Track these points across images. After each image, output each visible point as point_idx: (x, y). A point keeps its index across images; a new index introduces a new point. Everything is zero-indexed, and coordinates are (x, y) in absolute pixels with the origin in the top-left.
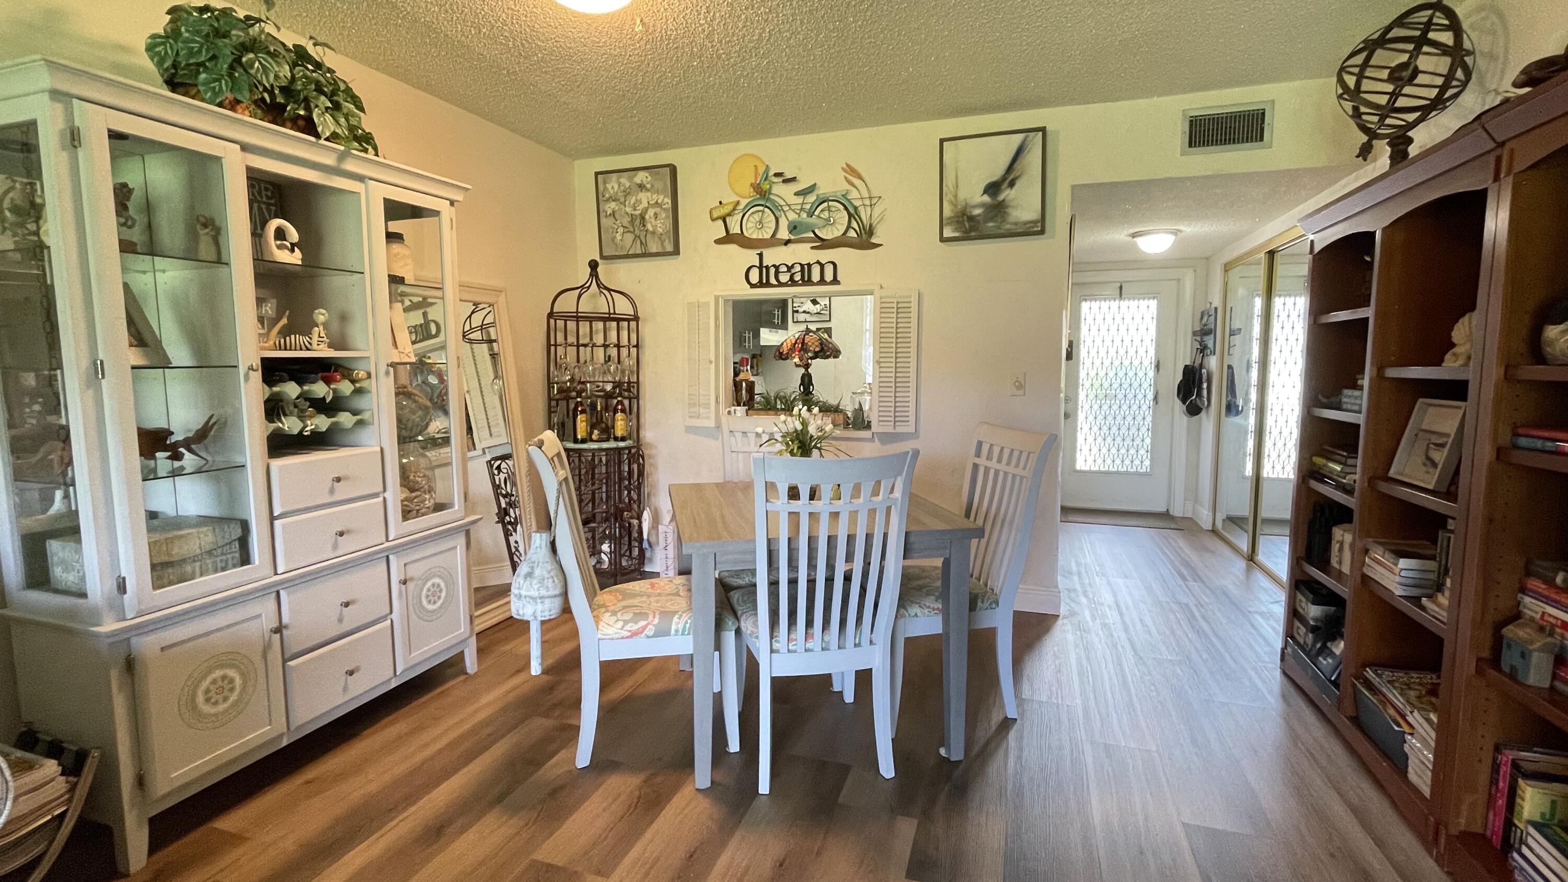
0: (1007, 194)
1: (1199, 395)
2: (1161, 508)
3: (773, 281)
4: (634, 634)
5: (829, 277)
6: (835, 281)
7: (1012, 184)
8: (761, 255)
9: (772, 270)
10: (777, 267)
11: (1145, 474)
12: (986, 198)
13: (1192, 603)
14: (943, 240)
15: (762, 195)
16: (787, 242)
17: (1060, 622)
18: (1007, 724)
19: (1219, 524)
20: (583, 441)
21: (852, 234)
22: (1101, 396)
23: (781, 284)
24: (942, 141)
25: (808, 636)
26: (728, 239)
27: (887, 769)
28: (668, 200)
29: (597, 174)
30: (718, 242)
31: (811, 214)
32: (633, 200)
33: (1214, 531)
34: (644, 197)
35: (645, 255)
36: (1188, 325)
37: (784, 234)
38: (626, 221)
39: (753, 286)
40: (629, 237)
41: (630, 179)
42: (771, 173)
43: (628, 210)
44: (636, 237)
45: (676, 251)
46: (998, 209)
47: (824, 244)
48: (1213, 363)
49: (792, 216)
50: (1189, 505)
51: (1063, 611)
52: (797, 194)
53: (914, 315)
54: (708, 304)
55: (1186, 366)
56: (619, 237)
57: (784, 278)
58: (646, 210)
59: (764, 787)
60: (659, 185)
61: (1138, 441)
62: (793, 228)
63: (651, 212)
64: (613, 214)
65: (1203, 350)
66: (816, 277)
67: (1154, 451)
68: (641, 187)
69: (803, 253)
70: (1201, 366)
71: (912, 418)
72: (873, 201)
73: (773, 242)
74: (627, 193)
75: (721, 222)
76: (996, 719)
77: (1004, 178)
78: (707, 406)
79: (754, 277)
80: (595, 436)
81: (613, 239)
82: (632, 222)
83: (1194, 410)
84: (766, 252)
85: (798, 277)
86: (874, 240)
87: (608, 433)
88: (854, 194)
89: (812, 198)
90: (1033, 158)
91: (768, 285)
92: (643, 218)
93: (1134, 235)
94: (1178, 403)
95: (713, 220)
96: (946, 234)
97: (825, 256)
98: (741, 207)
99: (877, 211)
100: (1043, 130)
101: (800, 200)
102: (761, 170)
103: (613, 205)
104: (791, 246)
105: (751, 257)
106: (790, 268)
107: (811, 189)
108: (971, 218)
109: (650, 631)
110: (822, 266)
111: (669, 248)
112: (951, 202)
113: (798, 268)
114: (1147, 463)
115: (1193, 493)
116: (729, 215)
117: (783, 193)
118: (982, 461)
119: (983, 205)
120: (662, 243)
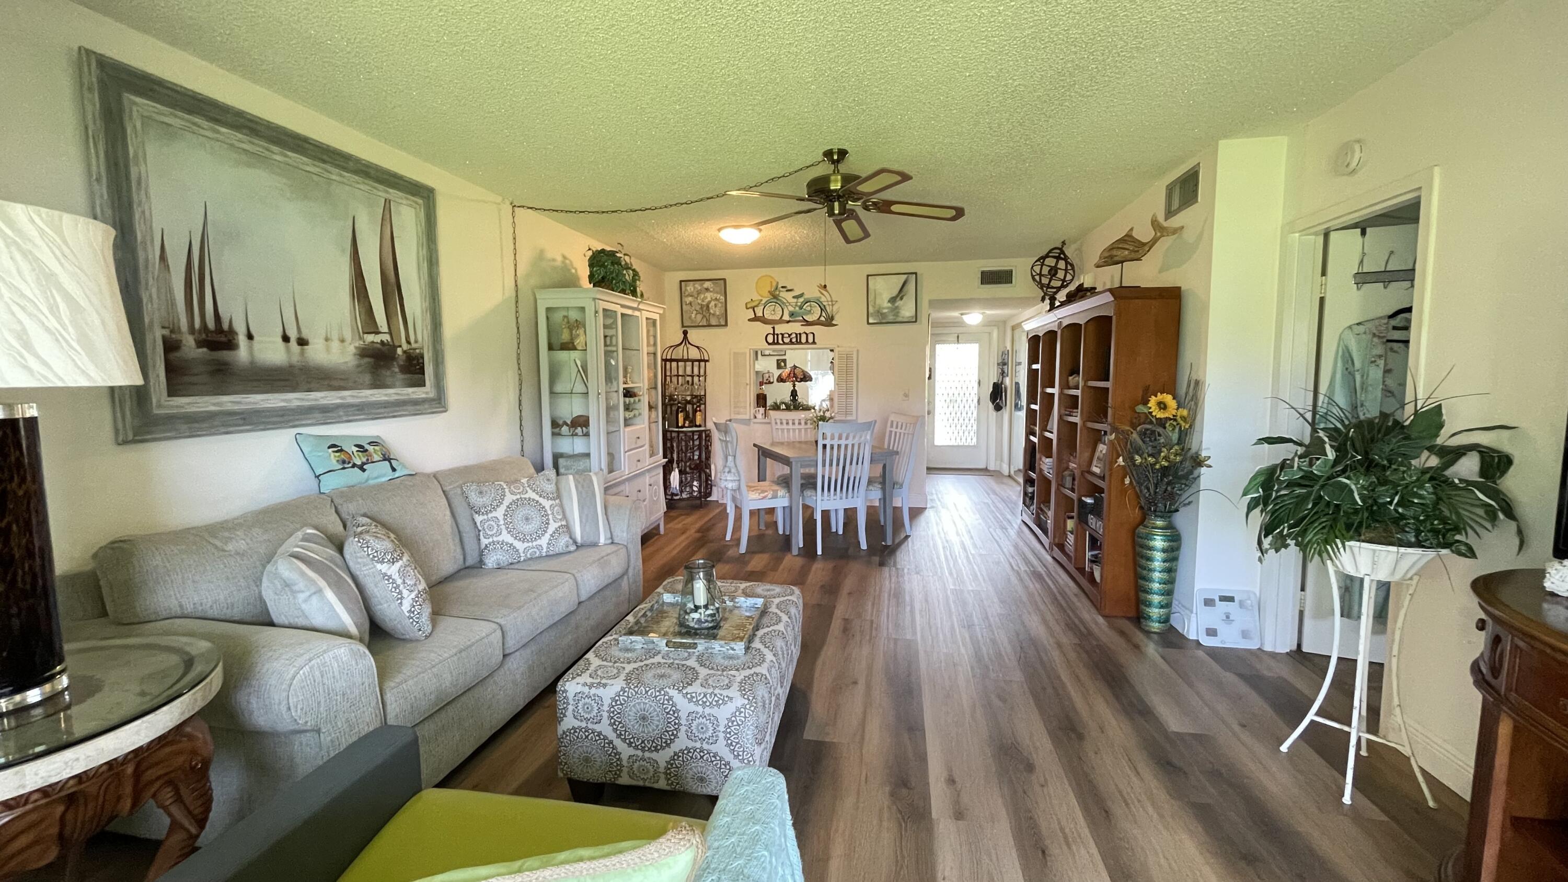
0: (899, 303)
1: (1001, 399)
2: (982, 466)
3: (780, 341)
4: (764, 498)
5: (811, 340)
6: (814, 343)
7: (901, 299)
8: (774, 328)
9: (780, 337)
10: (783, 335)
11: (974, 446)
12: (889, 305)
13: (990, 502)
14: (868, 323)
15: (775, 297)
16: (788, 322)
17: (927, 513)
18: (907, 537)
19: (1012, 473)
20: (682, 427)
21: (822, 319)
22: (948, 401)
23: (784, 343)
24: (868, 276)
25: (835, 494)
26: (755, 319)
27: (864, 546)
28: (722, 298)
29: (681, 281)
30: (749, 320)
31: (801, 308)
32: (702, 296)
33: (1009, 476)
34: (709, 296)
35: (709, 326)
36: (995, 360)
37: (786, 317)
38: (698, 308)
39: (769, 344)
40: (699, 317)
41: (701, 285)
42: (780, 286)
43: (700, 301)
44: (704, 316)
45: (726, 325)
46: (895, 310)
47: (808, 323)
48: (1007, 381)
49: (791, 309)
50: (998, 463)
51: (928, 506)
52: (794, 297)
53: (855, 361)
54: (745, 354)
55: (994, 383)
56: (693, 316)
57: (787, 340)
58: (710, 302)
59: (819, 552)
60: (718, 289)
61: (969, 427)
62: (792, 314)
63: (713, 303)
64: (690, 303)
65: (1003, 374)
66: (804, 340)
67: (978, 433)
68: (707, 289)
69: (796, 328)
70: (1002, 383)
71: (854, 413)
72: (833, 303)
73: (781, 321)
74: (699, 293)
75: (751, 310)
76: (903, 536)
77: (897, 296)
78: (745, 407)
79: (770, 339)
80: (687, 425)
81: (690, 317)
82: (702, 308)
83: (998, 408)
84: (776, 327)
85: (794, 340)
86: (834, 322)
87: (693, 423)
88: (823, 299)
89: (801, 300)
90: (911, 287)
91: (778, 343)
92: (708, 307)
93: (962, 314)
94: (991, 404)
95: (747, 308)
96: (871, 321)
97: (808, 329)
98: (763, 302)
99: (835, 308)
100: (916, 274)
101: (795, 300)
102: (774, 284)
103: (690, 299)
104: (790, 324)
105: (768, 329)
106: (790, 335)
107: (801, 295)
108: (882, 314)
109: (770, 496)
110: (807, 335)
111: (723, 323)
112: (874, 307)
113: (794, 335)
114: (975, 440)
115: (999, 457)
116: (757, 306)
117: (785, 295)
118: (894, 429)
119: (888, 308)
120: (719, 319)
